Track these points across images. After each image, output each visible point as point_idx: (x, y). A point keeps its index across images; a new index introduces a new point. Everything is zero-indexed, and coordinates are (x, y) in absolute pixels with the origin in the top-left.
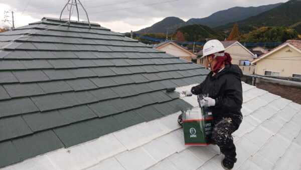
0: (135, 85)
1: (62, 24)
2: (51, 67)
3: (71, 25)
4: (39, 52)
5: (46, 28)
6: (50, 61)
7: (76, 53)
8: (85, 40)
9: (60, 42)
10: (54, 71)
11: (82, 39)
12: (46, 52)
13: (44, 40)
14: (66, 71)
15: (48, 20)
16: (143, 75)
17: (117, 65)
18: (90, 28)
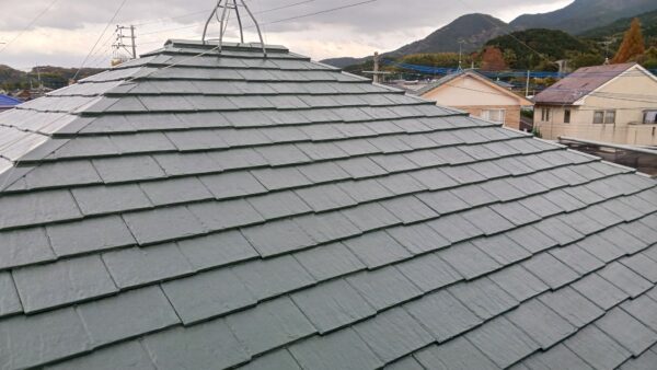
0: (351, 183)
1: (204, 52)
2: (172, 148)
3: (223, 53)
4: (149, 117)
5: (170, 62)
6: (170, 135)
7: (228, 115)
8: (250, 84)
9: (197, 92)
10: (177, 157)
11: (244, 84)
12: (165, 116)
13: (163, 91)
14: (203, 156)
15: (177, 45)
16: (375, 158)
17: (314, 139)
18: (265, 58)
